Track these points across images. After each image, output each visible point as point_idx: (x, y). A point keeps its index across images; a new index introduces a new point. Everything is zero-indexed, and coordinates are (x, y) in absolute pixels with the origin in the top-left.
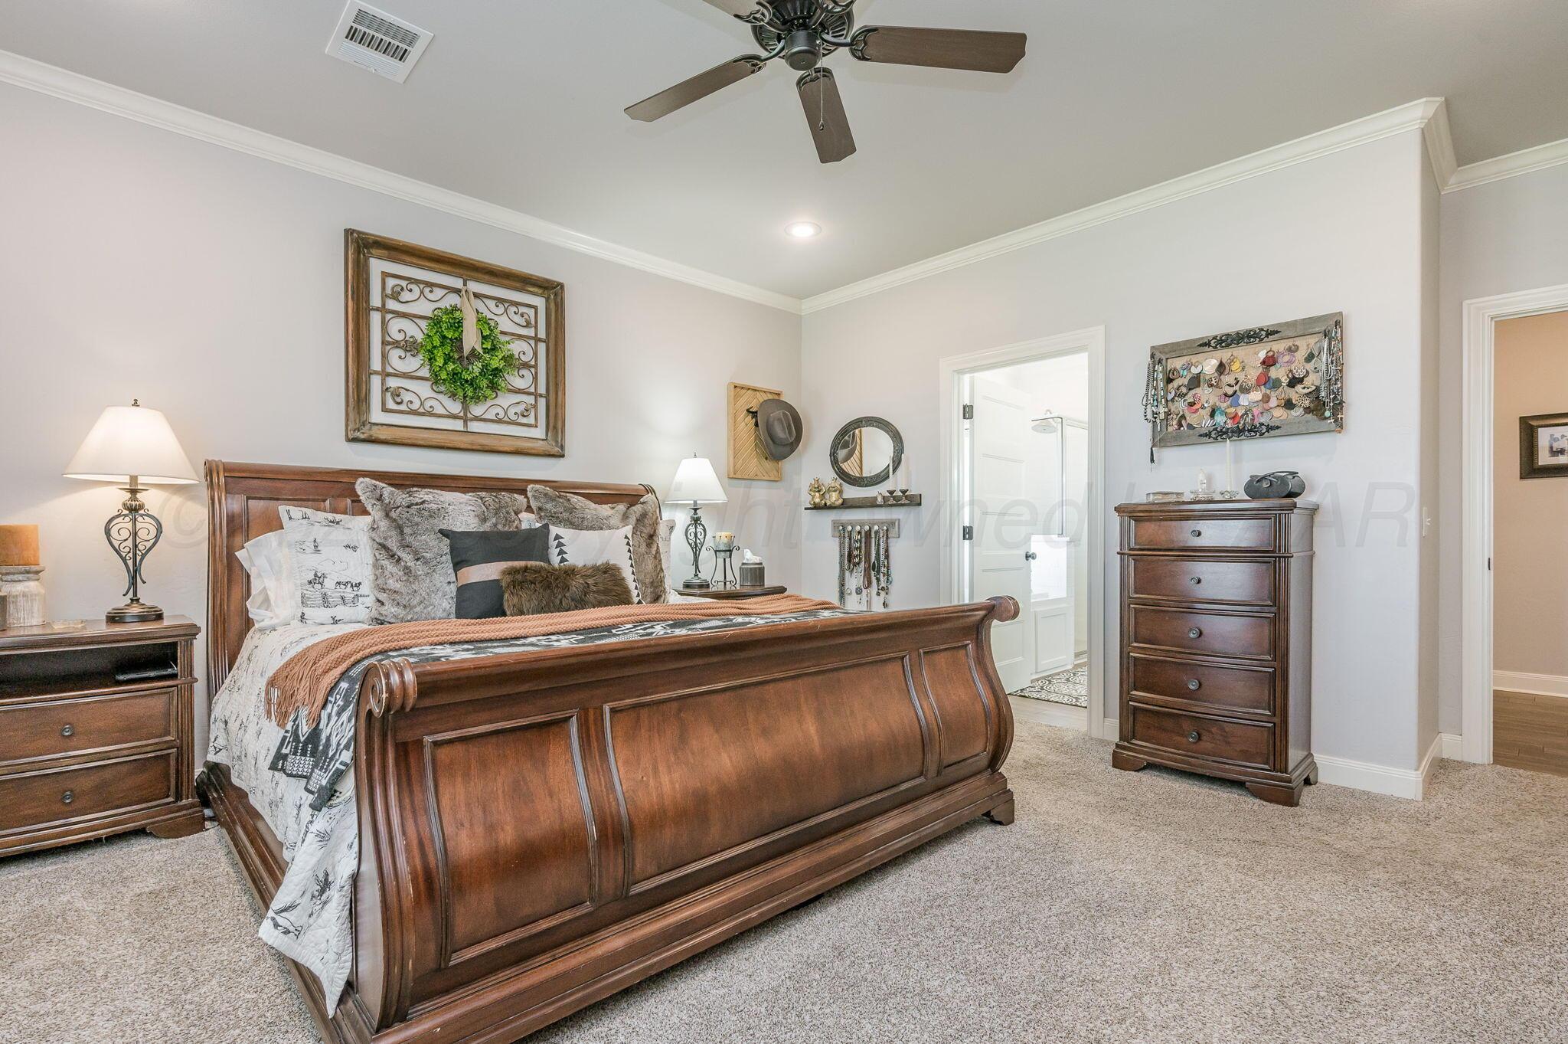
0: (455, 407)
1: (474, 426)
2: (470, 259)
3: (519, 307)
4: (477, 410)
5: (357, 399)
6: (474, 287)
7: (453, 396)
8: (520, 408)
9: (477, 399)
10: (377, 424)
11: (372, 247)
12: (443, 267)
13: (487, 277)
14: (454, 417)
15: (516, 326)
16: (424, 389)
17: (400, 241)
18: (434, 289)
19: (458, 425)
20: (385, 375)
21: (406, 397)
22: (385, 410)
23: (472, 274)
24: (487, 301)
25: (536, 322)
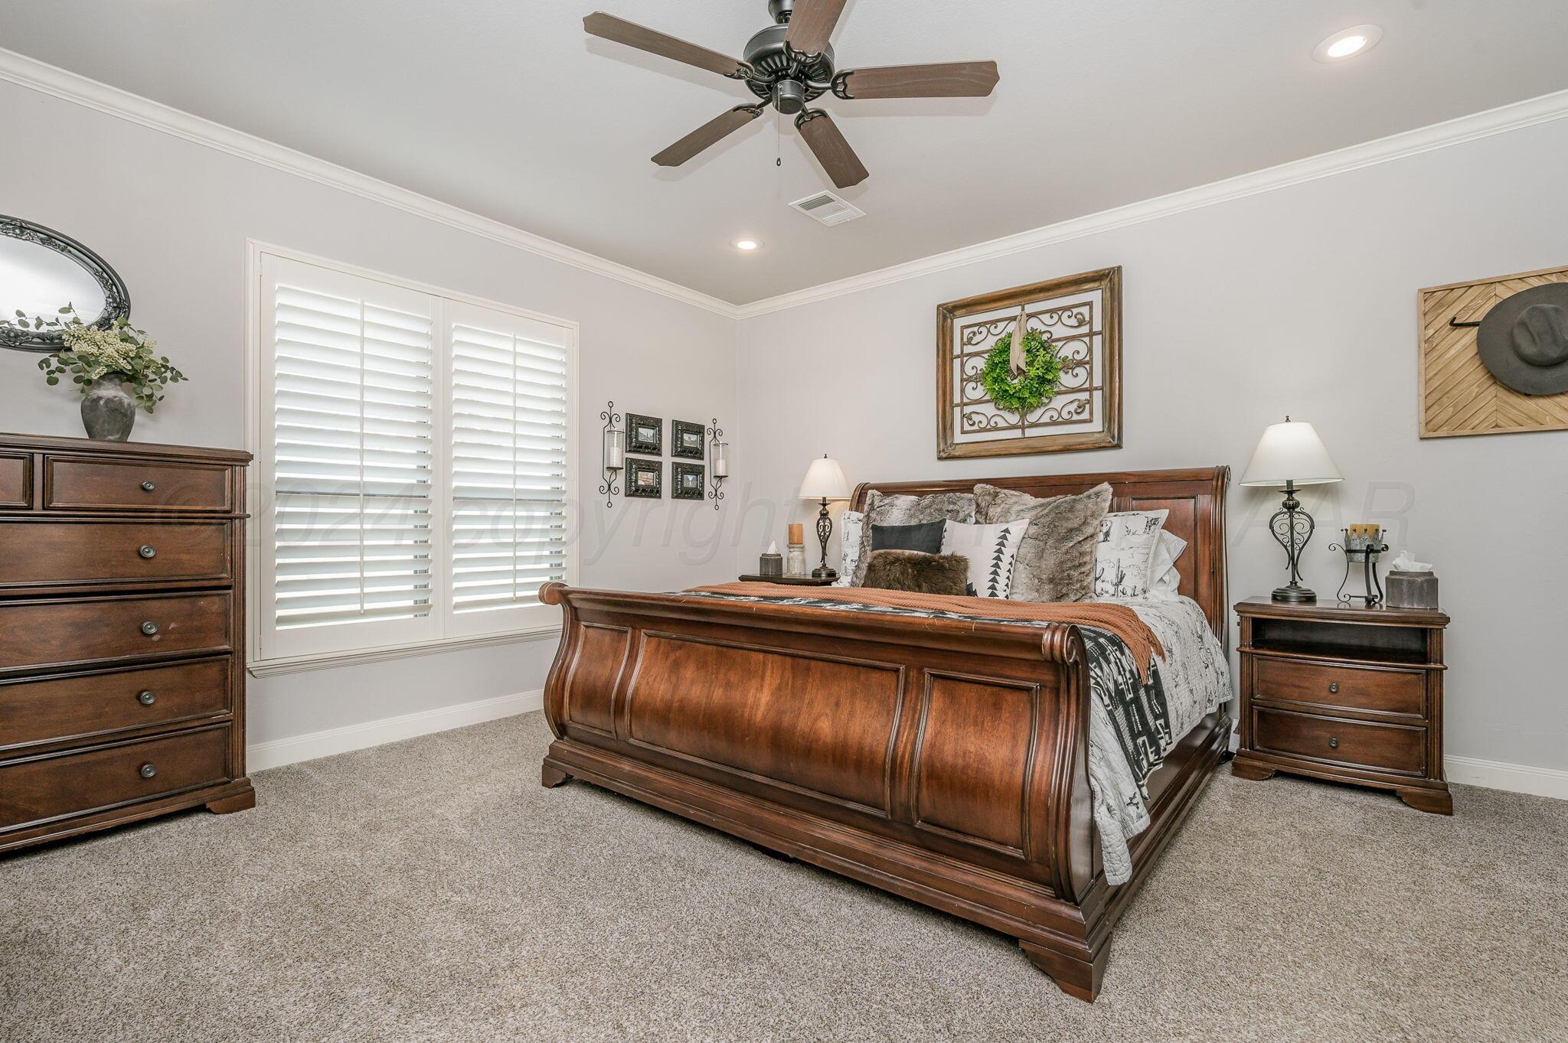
0: (1014, 419)
1: (1029, 432)
2: (1023, 287)
3: (1073, 310)
4: (1032, 418)
5: (945, 428)
6: (1030, 308)
7: (1011, 410)
8: (1073, 407)
9: (1032, 408)
10: (959, 444)
11: (954, 311)
12: (1006, 303)
13: (1042, 295)
14: (1013, 427)
15: (1069, 329)
16: (989, 409)
17: (967, 299)
18: (998, 324)
19: (1018, 433)
20: (963, 405)
21: (975, 418)
22: (963, 432)
23: (1027, 298)
24: (1043, 317)
25: (1091, 317)
